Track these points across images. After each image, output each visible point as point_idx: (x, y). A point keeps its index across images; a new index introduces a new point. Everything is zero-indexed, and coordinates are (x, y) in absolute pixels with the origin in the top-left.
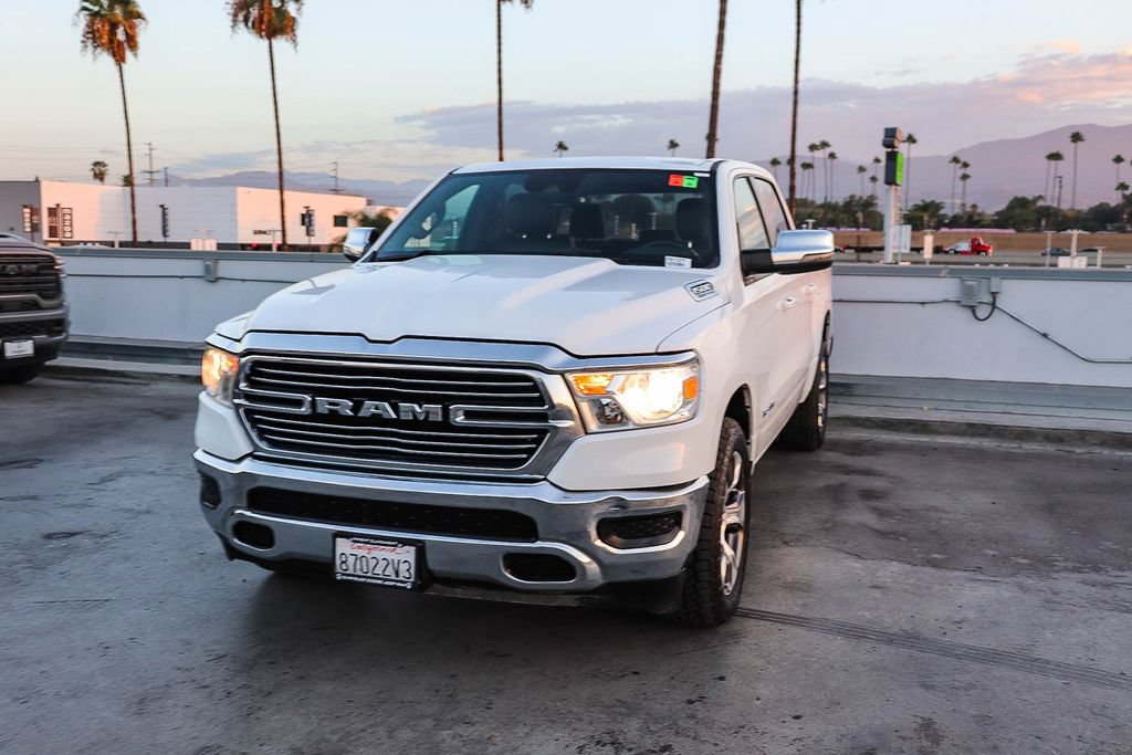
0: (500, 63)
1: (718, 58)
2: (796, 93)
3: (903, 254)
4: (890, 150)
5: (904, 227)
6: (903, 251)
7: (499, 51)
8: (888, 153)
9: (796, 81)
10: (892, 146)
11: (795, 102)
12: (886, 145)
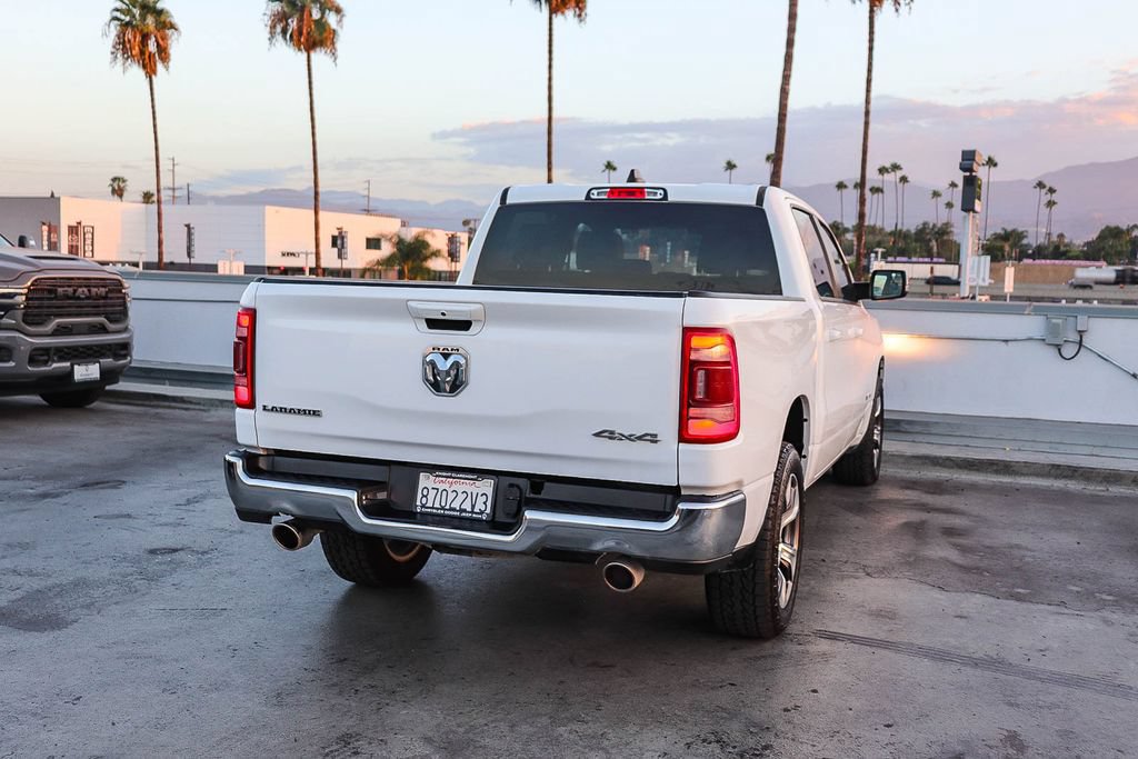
0: (550, 79)
1: (786, 78)
2: (867, 113)
3: (981, 287)
4: (968, 174)
5: (983, 257)
6: (981, 283)
7: (550, 67)
8: (965, 177)
9: (868, 101)
10: (970, 170)
11: (867, 124)
12: (963, 168)
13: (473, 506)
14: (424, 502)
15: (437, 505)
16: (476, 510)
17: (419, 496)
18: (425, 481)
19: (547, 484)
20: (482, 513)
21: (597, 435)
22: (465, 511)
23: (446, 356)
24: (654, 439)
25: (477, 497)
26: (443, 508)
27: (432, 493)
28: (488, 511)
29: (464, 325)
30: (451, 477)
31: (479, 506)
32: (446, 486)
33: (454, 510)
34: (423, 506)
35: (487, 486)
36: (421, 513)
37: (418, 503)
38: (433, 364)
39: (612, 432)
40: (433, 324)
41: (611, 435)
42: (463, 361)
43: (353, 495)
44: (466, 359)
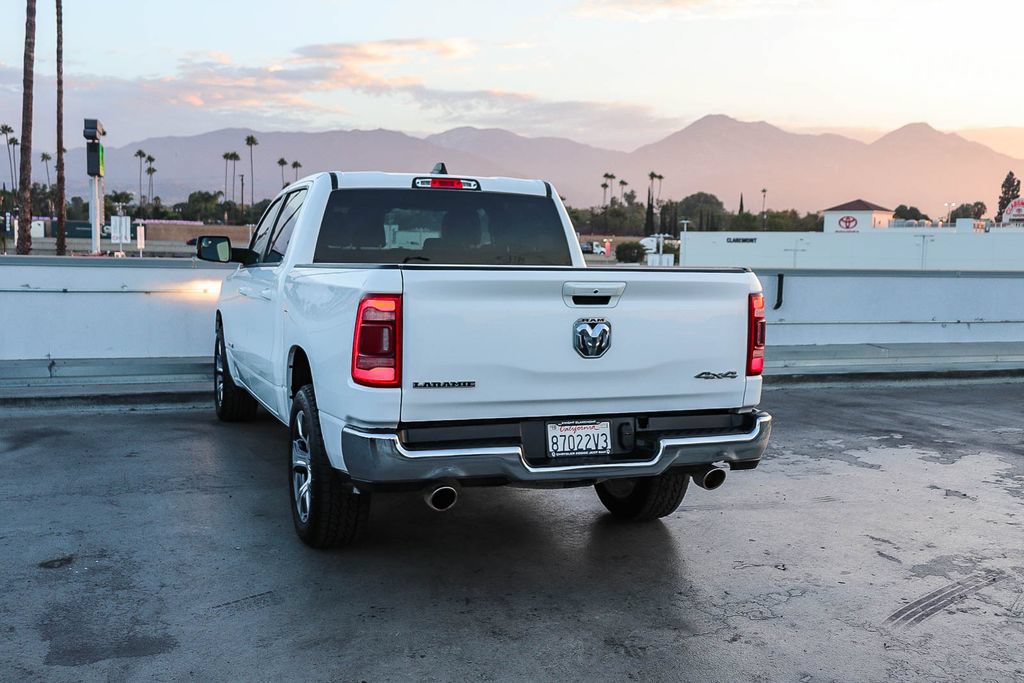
2: (60, 83)
4: (91, 141)
5: (124, 218)
6: (124, 241)
8: (88, 144)
10: (94, 137)
12: (87, 136)
13: (597, 445)
14: (555, 447)
15: (567, 449)
16: (600, 448)
17: (550, 444)
18: (553, 431)
19: (651, 420)
20: (605, 449)
21: (698, 377)
22: (590, 450)
23: (593, 326)
24: (732, 375)
25: (599, 437)
26: (572, 451)
27: (560, 439)
28: (609, 447)
29: (604, 300)
30: (574, 424)
31: (601, 445)
32: (571, 433)
33: (581, 450)
34: (556, 451)
35: (604, 428)
36: (556, 457)
37: (551, 450)
38: (584, 333)
39: (709, 373)
40: (579, 300)
41: (706, 376)
42: (607, 329)
43: (518, 450)
44: (610, 326)
